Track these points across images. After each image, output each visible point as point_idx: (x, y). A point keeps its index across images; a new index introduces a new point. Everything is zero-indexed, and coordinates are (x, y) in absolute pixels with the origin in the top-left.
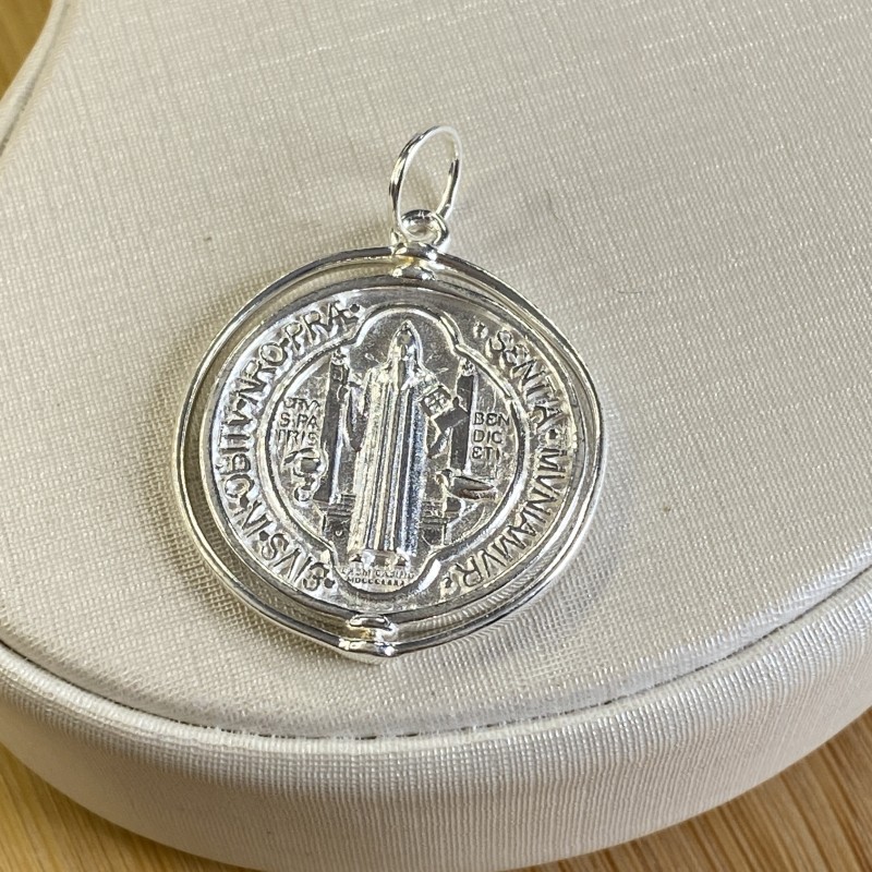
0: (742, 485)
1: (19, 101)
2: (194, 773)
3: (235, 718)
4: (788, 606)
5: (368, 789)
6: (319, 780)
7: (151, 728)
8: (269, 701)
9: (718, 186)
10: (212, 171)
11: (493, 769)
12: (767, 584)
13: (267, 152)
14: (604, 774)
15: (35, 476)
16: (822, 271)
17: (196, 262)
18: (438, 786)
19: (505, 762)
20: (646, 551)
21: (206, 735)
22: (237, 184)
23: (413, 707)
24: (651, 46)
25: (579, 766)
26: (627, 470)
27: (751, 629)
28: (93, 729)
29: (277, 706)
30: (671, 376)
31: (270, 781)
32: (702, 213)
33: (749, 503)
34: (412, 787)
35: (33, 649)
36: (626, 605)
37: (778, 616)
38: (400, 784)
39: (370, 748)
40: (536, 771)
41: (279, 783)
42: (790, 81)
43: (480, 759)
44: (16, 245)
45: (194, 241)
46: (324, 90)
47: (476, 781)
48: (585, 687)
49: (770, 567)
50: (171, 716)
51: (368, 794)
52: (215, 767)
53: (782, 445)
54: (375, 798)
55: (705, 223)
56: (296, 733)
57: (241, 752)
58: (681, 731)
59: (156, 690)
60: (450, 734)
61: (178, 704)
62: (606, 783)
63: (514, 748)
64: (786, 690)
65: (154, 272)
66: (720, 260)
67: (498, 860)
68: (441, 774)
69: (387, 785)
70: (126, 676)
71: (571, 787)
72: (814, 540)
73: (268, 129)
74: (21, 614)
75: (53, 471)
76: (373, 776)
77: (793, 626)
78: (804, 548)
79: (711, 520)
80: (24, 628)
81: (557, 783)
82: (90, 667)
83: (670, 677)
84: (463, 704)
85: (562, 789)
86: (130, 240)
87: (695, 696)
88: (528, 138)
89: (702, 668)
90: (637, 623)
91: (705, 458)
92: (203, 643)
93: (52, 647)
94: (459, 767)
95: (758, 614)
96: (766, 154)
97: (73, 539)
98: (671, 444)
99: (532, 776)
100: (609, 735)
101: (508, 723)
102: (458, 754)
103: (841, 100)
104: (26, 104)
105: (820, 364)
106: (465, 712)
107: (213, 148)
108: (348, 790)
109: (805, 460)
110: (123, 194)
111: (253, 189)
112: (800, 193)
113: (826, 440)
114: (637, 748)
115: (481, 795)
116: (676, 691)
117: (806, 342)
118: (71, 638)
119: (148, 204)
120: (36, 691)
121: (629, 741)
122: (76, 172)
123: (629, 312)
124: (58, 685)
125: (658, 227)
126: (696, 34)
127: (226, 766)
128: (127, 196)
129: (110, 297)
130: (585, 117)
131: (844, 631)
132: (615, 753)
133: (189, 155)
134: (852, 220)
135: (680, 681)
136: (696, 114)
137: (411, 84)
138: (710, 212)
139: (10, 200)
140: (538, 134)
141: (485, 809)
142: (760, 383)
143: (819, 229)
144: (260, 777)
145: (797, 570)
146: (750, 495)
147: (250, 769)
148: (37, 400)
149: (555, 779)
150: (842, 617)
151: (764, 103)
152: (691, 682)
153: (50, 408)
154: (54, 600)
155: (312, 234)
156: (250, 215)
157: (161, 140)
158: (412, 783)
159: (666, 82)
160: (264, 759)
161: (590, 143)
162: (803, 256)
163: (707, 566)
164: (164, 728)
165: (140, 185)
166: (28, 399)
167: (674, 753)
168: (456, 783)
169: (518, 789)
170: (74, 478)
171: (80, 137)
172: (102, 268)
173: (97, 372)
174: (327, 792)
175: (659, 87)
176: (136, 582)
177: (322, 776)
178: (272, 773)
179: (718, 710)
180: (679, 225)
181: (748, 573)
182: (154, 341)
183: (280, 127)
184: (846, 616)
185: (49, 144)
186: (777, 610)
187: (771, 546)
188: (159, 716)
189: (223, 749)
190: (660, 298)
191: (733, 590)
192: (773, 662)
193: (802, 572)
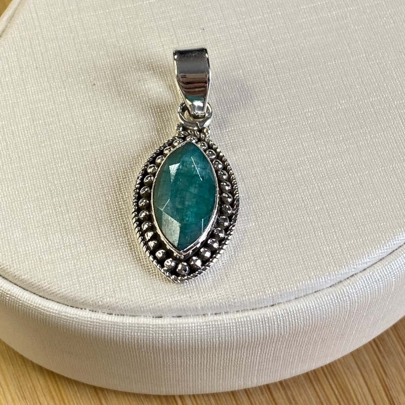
0: (340, 208)
1: (8, 19)
2: (75, 331)
3: (96, 305)
4: (359, 264)
5: (157, 342)
6: (134, 336)
7: (56, 308)
8: (112, 297)
9: (333, 72)
10: (97, 54)
11: (217, 334)
12: (350, 253)
13: (123, 46)
14: (269, 341)
15: (6, 189)
16: (381, 112)
17: (87, 95)
18: (191, 341)
19: (223, 331)
20: (293, 235)
21: (81, 312)
22: (108, 61)
23: (181, 303)
24: (305, 7)
25: (258, 335)
26: (286, 198)
27: (341, 274)
28: (28, 308)
29: (116, 300)
30: (308, 157)
31: (111, 335)
33: (342, 216)
34: (178, 342)
36: (283, 260)
37: (354, 268)
38: (173, 339)
39: (159, 321)
40: (237, 338)
41: (115, 337)
42: (369, 25)
43: (211, 329)
45: (87, 85)
46: (151, 20)
47: (209, 340)
48: (262, 297)
49: (351, 246)
50: (66, 303)
51: (157, 344)
53: (359, 190)
54: (160, 346)
55: (327, 88)
56: (125, 314)
57: (98, 321)
58: (306, 321)
59: (59, 290)
60: (197, 317)
61: (69, 297)
62: (270, 346)
63: (227, 324)
64: (357, 304)
65: (67, 98)
66: (333, 105)
67: (217, 386)
68: (192, 335)
69: (166, 340)
70: (45, 283)
71: (253, 346)
72: (372, 234)
73: (124, 36)
75: (15, 187)
76: (160, 335)
77: (361, 273)
78: (368, 238)
79: (325, 223)
81: (247, 344)
82: (28, 278)
83: (302, 295)
84: (204, 302)
86: (57, 83)
87: (314, 304)
88: (246, 46)
89: (318, 291)
90: (288, 268)
91: (323, 194)
92: (82, 269)
93: (11, 269)
94: (201, 332)
95: (345, 267)
96: (356, 58)
97: (23, 219)
98: (307, 187)
99: (235, 339)
100: (272, 321)
101: (225, 313)
102: (201, 326)
103: (392, 35)
104: (11, 20)
105: (378, 154)
106: (205, 306)
107: (98, 43)
108: (148, 342)
109: (370, 197)
110: (54, 62)
111: (116, 63)
112: (372, 76)
113: (380, 189)
114: (285, 328)
115: (211, 347)
116: (304, 301)
117: (372, 144)
118: (20, 264)
119: (66, 67)
121: (282, 324)
122: (33, 52)
123: (290, 127)
124: (13, 286)
125: (305, 88)
126: (326, 3)
127: (90, 327)
129: (46, 109)
130: (273, 38)
131: (385, 277)
132: (275, 329)
133: (86, 46)
134: (395, 89)
135: (307, 297)
136: (324, 38)
137: (192, 19)
138: (329, 83)
140: (251, 44)
141: (212, 355)
142: (350, 162)
143: (380, 93)
144: (107, 333)
145: (364, 247)
146: (343, 212)
147: (102, 329)
148: (9, 154)
149: (246, 341)
150: (384, 270)
151: (356, 35)
152: (312, 297)
153: (15, 159)
154: (12, 246)
156: (114, 75)
157: (74, 39)
158: (178, 339)
159: (311, 24)
160: (109, 325)
161: (274, 50)
162: (372, 105)
163: (322, 243)
164: (62, 308)
165: (62, 59)
166: (5, 154)
167: (302, 332)
168: (199, 340)
169: (228, 344)
170: (25, 191)
171: (35, 36)
172: (43, 96)
173: (38, 143)
174: (138, 342)
175: (307, 25)
176: (52, 240)
177: (136, 334)
178: (112, 332)
179: (324, 312)
180: (315, 88)
181: (341, 248)
182: (66, 130)
183: (130, 36)
184: (386, 270)
185: (21, 38)
186: (354, 265)
187: (352, 236)
188: (60, 303)
189: (89, 319)
190: (304, 121)
191: (333, 255)
192: (351, 290)
193: (366, 249)
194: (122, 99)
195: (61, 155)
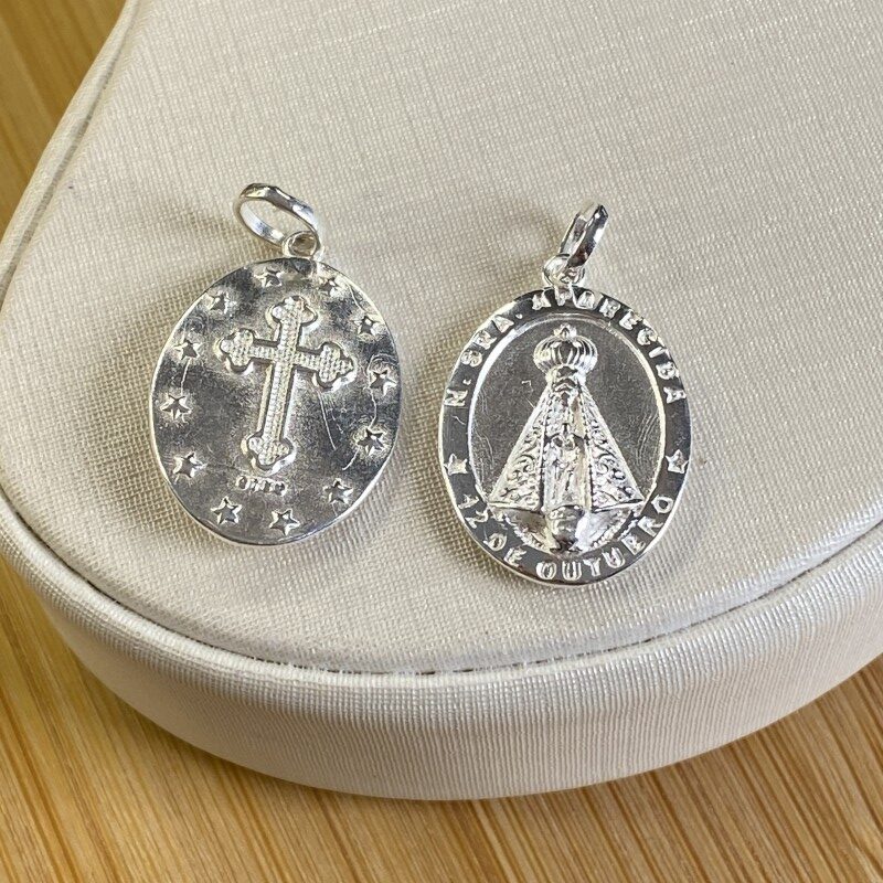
0: (773, 439)
1: (101, 80)
2: (269, 705)
3: (305, 655)
4: (815, 551)
5: (427, 719)
6: (383, 711)
7: (230, 664)
8: (337, 640)
9: (754, 156)
10: (280, 145)
11: (542, 701)
12: (796, 531)
13: (331, 127)
14: (646, 705)
16: (851, 237)
18: (492, 717)
19: (553, 695)
21: (279, 671)
22: (303, 159)
23: (469, 645)
24: (691, 22)
25: (621, 698)
27: (780, 572)
28: (177, 665)
29: (344, 644)
30: (708, 337)
31: (338, 712)
32: (738, 182)
33: (779, 455)
34: (468, 718)
35: (121, 592)
37: (806, 560)
38: (457, 715)
39: (430, 682)
40: (582, 707)
41: (346, 714)
42: (822, 53)
43: (530, 693)
44: (100, 217)
46: (384, 67)
47: (527, 713)
48: (626, 626)
49: (798, 515)
50: (247, 653)
51: (428, 724)
52: (288, 700)
53: (811, 401)
54: (434, 727)
55: (741, 191)
56: (362, 669)
57: (312, 686)
58: (716, 667)
59: (234, 630)
60: (503, 670)
61: (254, 642)
62: (647, 713)
63: (561, 682)
64: (813, 628)
65: (227, 241)
66: (754, 227)
68: (494, 706)
69: (445, 716)
70: (206, 617)
71: (615, 717)
72: (839, 489)
73: (332, 106)
74: (110, 561)
76: (432, 707)
77: (819, 569)
78: (831, 497)
79: (744, 471)
80: (113, 573)
81: (601, 714)
82: (173, 609)
83: (706, 617)
84: (514, 641)
85: (607, 719)
87: (728, 634)
88: (575, 111)
89: (735, 608)
90: (675, 567)
91: (739, 413)
92: (276, 586)
93: (139, 591)
94: (511, 699)
95: (786, 558)
96: (799, 124)
98: (708, 400)
99: (578, 707)
100: (649, 671)
101: (556, 660)
102: (510, 689)
103: (871, 73)
104: (107, 83)
105: (847, 324)
106: (516, 649)
107: (281, 124)
108: (410, 720)
109: (832, 415)
110: (198, 168)
111: (319, 163)
112: (831, 162)
113: (853, 397)
114: (675, 681)
115: (531, 724)
116: (710, 630)
117: (834, 304)
118: (156, 582)
119: (221, 178)
120: (125, 630)
121: (668, 675)
122: (154, 148)
123: (670, 278)
124: (144, 625)
125: (697, 195)
126: (734, 10)
127: (298, 699)
128: (201, 170)
129: (187, 266)
130: (629, 90)
131: (868, 573)
132: (654, 686)
133: (259, 131)
135: (714, 620)
136: (734, 87)
137: (465, 61)
138: (746, 181)
139: (94, 175)
140: (585, 107)
141: (537, 735)
142: (792, 343)
143: (848, 196)
144: (329, 709)
145: (823, 517)
146: (781, 449)
147: (320, 702)
148: (121, 363)
149: (599, 710)
150: (866, 560)
151: (797, 75)
152: (723, 621)
153: (133, 370)
155: (374, 205)
158: (468, 714)
159: (705, 56)
160: (333, 692)
161: (633, 116)
162: (833, 222)
163: (740, 514)
164: (241, 664)
165: (213, 160)
166: (113, 362)
167: (710, 686)
168: (508, 714)
169: (565, 719)
171: (158, 115)
174: (391, 722)
175: (698, 61)
177: (385, 708)
178: (340, 704)
179: (750, 647)
180: (716, 192)
181: (778, 521)
183: (344, 103)
184: (869, 560)
185: (130, 122)
186: (804, 555)
187: (800, 496)
188: (237, 653)
189: (295, 684)
190: (699, 263)
191: (764, 536)
192: (801, 603)
193: (828, 520)
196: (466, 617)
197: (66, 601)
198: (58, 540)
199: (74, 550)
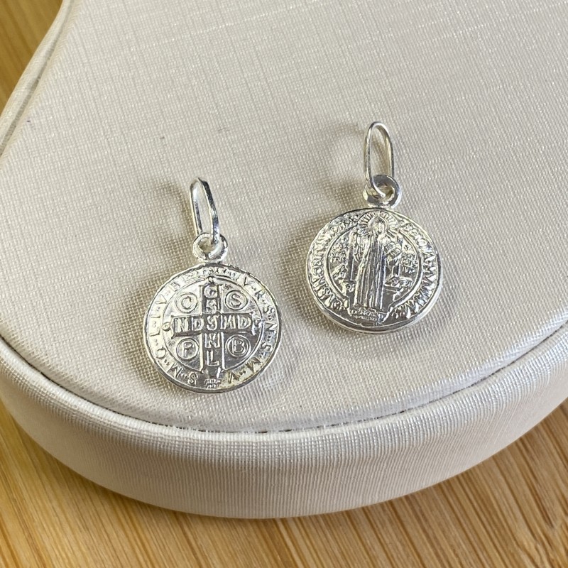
0: (479, 286)
1: (47, 54)
2: (160, 453)
3: (185, 420)
4: (506, 356)
5: (262, 462)
6: (234, 456)
7: (135, 427)
8: (205, 410)
9: (464, 110)
10: (164, 97)
11: (335, 450)
12: (495, 343)
13: (197, 86)
14: (398, 454)
15: (63, 278)
16: (525, 161)
18: (303, 460)
19: (343, 446)
21: (167, 431)
22: (179, 106)
23: (289, 414)
24: (423, 26)
25: (385, 449)
27: (485, 369)
28: (101, 427)
29: (210, 413)
30: (437, 222)
31: (204, 457)
32: (454, 126)
33: (483, 296)
34: (288, 461)
35: (64, 380)
36: (413, 355)
37: (501, 362)
38: (281, 459)
39: (264, 438)
40: (360, 452)
41: (210, 459)
42: (505, 47)
43: (328, 445)
44: (48, 140)
45: (154, 140)
46: (230, 49)
47: (325, 458)
48: (389, 403)
49: (496, 334)
50: (146, 419)
51: (262, 465)
52: (173, 449)
53: (503, 262)
54: (265, 467)
55: (456, 131)
56: (221, 430)
57: (188, 440)
58: (444, 429)
59: (138, 404)
60: (311, 430)
61: (151, 412)
62: (398, 459)
63: (348, 438)
64: (504, 405)
65: (131, 157)
66: (465, 154)
67: (330, 506)
68: (305, 453)
69: (273, 460)
70: (120, 396)
71: (378, 461)
72: (521, 318)
73: (197, 73)
74: (57, 359)
75: (74, 275)
76: (265, 454)
77: (509, 368)
78: (516, 322)
79: (462, 305)
80: (59, 367)
81: (371, 459)
82: (98, 390)
83: (438, 397)
84: (318, 412)
86: (116, 138)
87: (452, 408)
89: (457, 392)
90: (419, 366)
91: (458, 269)
93: (76, 379)
94: (316, 449)
95: (489, 360)
96: (492, 91)
97: (87, 315)
99: (358, 455)
100: (403, 431)
101: (344, 424)
102: (315, 442)
103: (535, 59)
104: (51, 55)
105: (524, 215)
106: (319, 417)
107: (164, 84)
108: (250, 463)
109: (516, 271)
111: (189, 109)
112: (512, 114)
113: (528, 260)
114: (418, 438)
115: (327, 466)
116: (441, 405)
117: (516, 202)
118: (87, 374)
119: (126, 117)
120: (66, 404)
121: (414, 434)
122: (82, 97)
123: (413, 184)
124: (79, 401)
125: (429, 133)
126: (450, 19)
127: (179, 448)
128: (113, 111)
129: (105, 172)
130: (385, 67)
131: (539, 371)
132: (406, 441)
133: (150, 88)
134: (542, 130)
135: (444, 400)
136: (450, 67)
137: (281, 47)
138: (459, 125)
139: (43, 113)
140: (357, 78)
142: (489, 226)
143: (523, 136)
144: (199, 455)
145: (511, 335)
146: (484, 292)
147: (193, 450)
148: (63, 233)
149: (370, 456)
151: (490, 60)
152: (450, 401)
153: (71, 238)
154: (77, 351)
155: (225, 136)
156: (187, 123)
157: (133, 79)
158: (288, 459)
159: (432, 48)
160: (202, 444)
161: (388, 83)
162: (514, 152)
163: (459, 333)
164: (142, 426)
165: (120, 105)
166: (58, 232)
167: (438, 442)
168: (313, 459)
169: (348, 461)
170: (87, 279)
171: (84, 76)
172: (100, 155)
173: (99, 216)
174: (238, 464)
175: (428, 50)
177: (235, 454)
178: (206, 452)
179: (466, 416)
180: (441, 132)
181: (483, 337)
182: (132, 199)
183: (204, 72)
184: (540, 362)
185: (67, 81)
186: (500, 358)
187: (497, 321)
188: (139, 419)
189: (177, 439)
190: (431, 176)
191: (474, 347)
192: (497, 389)
193: (514, 336)
194: (200, 155)
195: (127, 232)
196: (287, 396)
197: (27, 385)
198: (23, 346)
199: (33, 352)
